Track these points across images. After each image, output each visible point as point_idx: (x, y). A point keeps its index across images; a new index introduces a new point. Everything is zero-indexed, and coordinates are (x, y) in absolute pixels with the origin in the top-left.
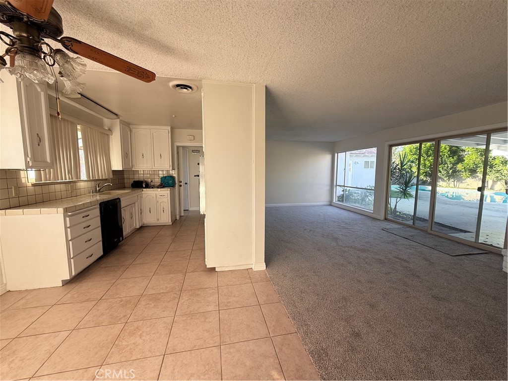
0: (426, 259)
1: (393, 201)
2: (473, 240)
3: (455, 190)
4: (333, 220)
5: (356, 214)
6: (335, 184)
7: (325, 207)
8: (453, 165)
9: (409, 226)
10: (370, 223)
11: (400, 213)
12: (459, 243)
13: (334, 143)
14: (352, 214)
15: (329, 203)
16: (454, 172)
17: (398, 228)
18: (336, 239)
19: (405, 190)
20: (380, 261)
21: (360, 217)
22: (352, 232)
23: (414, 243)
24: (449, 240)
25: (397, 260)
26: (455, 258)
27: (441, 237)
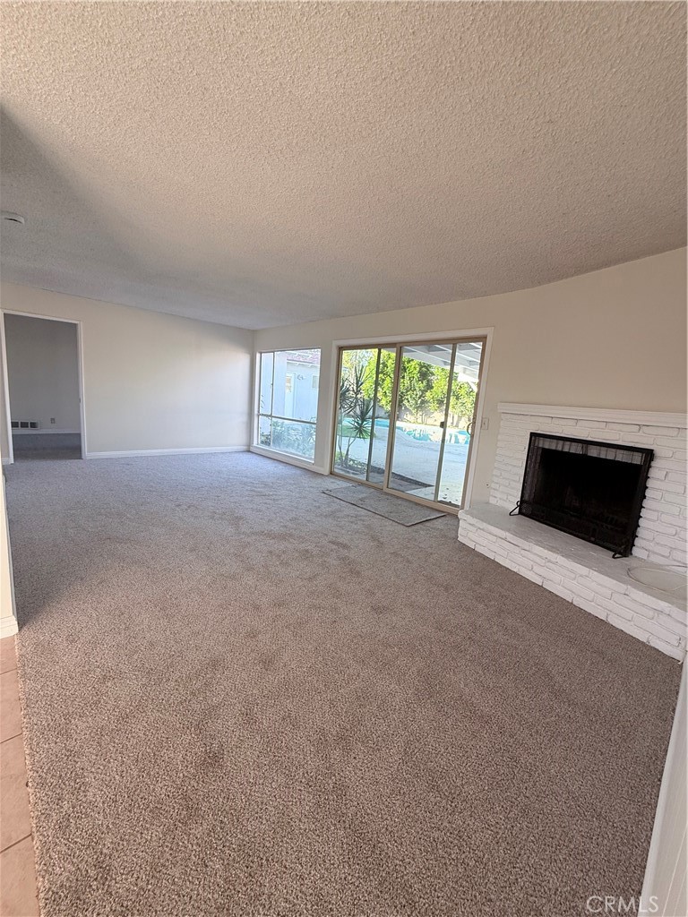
0: (374, 538)
1: (343, 444)
2: (432, 498)
3: (423, 427)
4: (245, 479)
5: (288, 467)
6: (256, 412)
7: (236, 455)
8: (423, 393)
9: (361, 483)
10: (306, 481)
11: (354, 461)
12: (417, 504)
13: (254, 332)
14: (281, 467)
15: (245, 448)
16: (423, 402)
17: (346, 488)
18: (236, 520)
19: (361, 425)
20: (306, 555)
21: (294, 471)
22: (271, 502)
23: (363, 512)
24: (407, 500)
25: (334, 547)
26: (410, 529)
27: (398, 497)
